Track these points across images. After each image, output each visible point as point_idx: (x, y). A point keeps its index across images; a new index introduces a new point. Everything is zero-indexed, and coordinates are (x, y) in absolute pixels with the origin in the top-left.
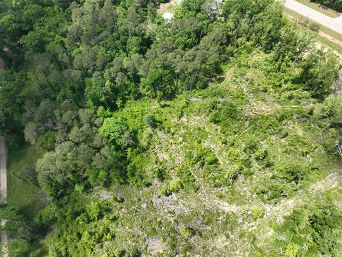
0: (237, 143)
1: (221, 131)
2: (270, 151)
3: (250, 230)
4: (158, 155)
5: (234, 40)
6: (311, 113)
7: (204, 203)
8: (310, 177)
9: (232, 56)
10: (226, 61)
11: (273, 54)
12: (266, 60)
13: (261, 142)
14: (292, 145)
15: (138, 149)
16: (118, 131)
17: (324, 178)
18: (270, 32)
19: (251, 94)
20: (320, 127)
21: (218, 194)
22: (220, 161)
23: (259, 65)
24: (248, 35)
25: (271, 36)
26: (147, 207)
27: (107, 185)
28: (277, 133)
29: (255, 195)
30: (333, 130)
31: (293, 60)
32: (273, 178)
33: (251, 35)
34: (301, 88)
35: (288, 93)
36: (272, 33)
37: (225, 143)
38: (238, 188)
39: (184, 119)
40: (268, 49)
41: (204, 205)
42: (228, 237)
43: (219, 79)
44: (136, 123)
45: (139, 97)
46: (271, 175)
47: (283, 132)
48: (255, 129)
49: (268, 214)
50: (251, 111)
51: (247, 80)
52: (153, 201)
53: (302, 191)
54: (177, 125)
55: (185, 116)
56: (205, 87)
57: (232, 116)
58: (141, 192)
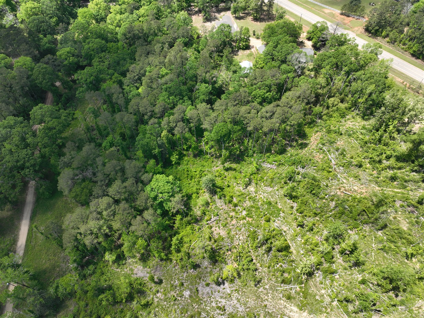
0: (317, 228)
1: (297, 210)
2: (361, 246)
4: (213, 229)
5: (324, 100)
6: (421, 202)
7: (266, 303)
8: (416, 289)
9: (321, 118)
10: (312, 123)
11: (373, 121)
12: (364, 128)
13: (349, 231)
14: (392, 241)
15: (189, 218)
16: (168, 193)
18: (370, 94)
19: (341, 168)
21: (286, 293)
22: (292, 249)
23: (354, 133)
24: (342, 96)
25: (373, 100)
26: (190, 296)
27: (144, 258)
28: (372, 223)
29: (335, 303)
31: (399, 131)
32: (363, 282)
33: (347, 96)
35: (390, 173)
36: (374, 96)
37: (302, 226)
38: (313, 290)
39: (252, 189)
40: (367, 114)
41: (266, 306)
43: (301, 144)
44: (191, 185)
45: (199, 154)
46: (360, 278)
47: (381, 223)
48: (343, 213)
50: (340, 189)
51: (337, 150)
52: (199, 288)
53: (403, 307)
54: (242, 194)
55: (253, 184)
56: (282, 151)
57: (314, 192)
58: (185, 274)
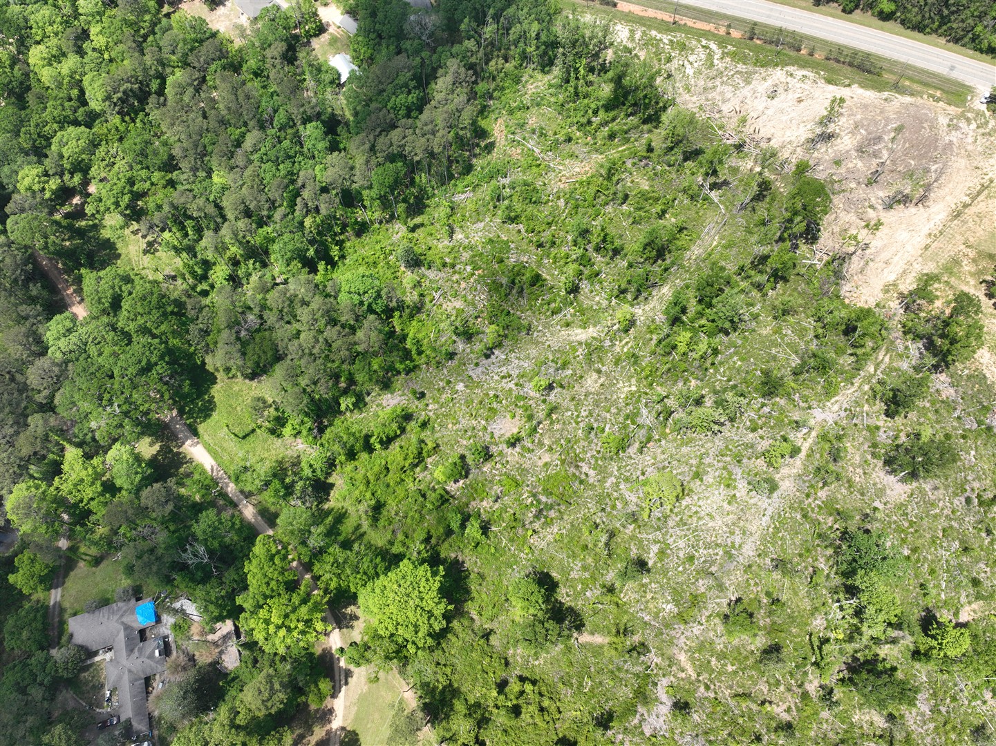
0: (559, 238)
1: (527, 231)
2: (612, 231)
3: (625, 350)
4: (445, 306)
5: (482, 70)
6: (650, 149)
7: (548, 343)
8: (679, 243)
9: (491, 98)
10: (483, 111)
11: (557, 71)
12: (551, 86)
14: (640, 209)
15: (407, 311)
17: (699, 237)
18: (538, 37)
19: (549, 153)
20: (669, 166)
21: (563, 322)
22: (544, 276)
23: (542, 99)
25: (544, 43)
26: (466, 386)
27: (386, 385)
28: (613, 200)
29: (614, 301)
30: (689, 164)
31: (592, 70)
32: (630, 266)
33: (509, 49)
34: (622, 115)
35: (606, 130)
36: (543, 37)
37: (540, 245)
38: (587, 303)
39: (459, 236)
40: (546, 64)
41: (549, 346)
42: (599, 372)
43: (486, 147)
46: (625, 264)
47: (620, 195)
48: (577, 207)
49: (642, 318)
50: (560, 181)
51: (533, 132)
52: (471, 373)
53: (676, 268)
54: (452, 249)
55: (457, 229)
56: (469, 169)
57: (534, 199)
58: (445, 371)
